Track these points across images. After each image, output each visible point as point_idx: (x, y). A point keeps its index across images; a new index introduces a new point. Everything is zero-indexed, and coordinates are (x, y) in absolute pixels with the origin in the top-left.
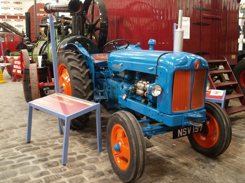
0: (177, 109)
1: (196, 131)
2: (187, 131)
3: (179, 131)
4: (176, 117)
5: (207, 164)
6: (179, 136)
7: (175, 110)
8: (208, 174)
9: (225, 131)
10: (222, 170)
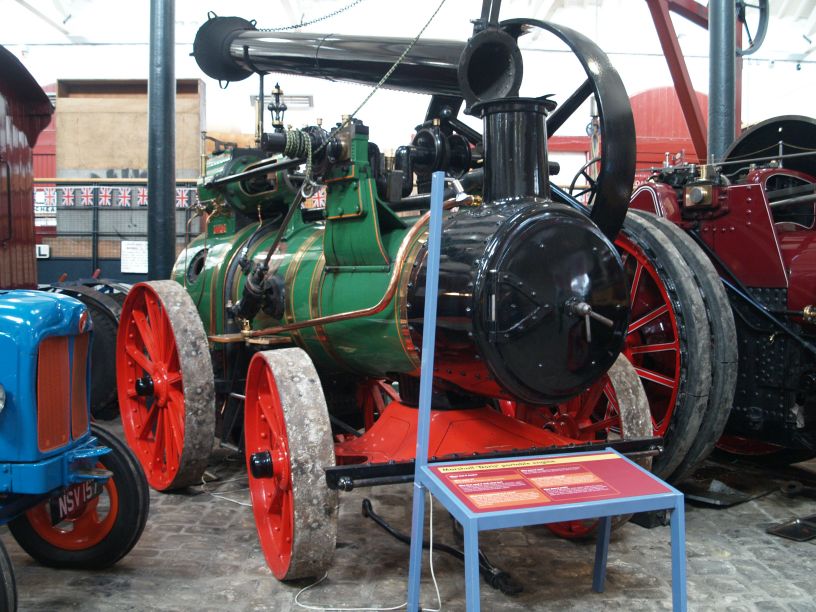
0: (48, 443)
1: (89, 497)
2: (72, 498)
3: (60, 499)
4: (49, 465)
5: (109, 586)
6: (61, 515)
7: (45, 447)
8: (130, 602)
9: (135, 486)
10: (152, 584)
